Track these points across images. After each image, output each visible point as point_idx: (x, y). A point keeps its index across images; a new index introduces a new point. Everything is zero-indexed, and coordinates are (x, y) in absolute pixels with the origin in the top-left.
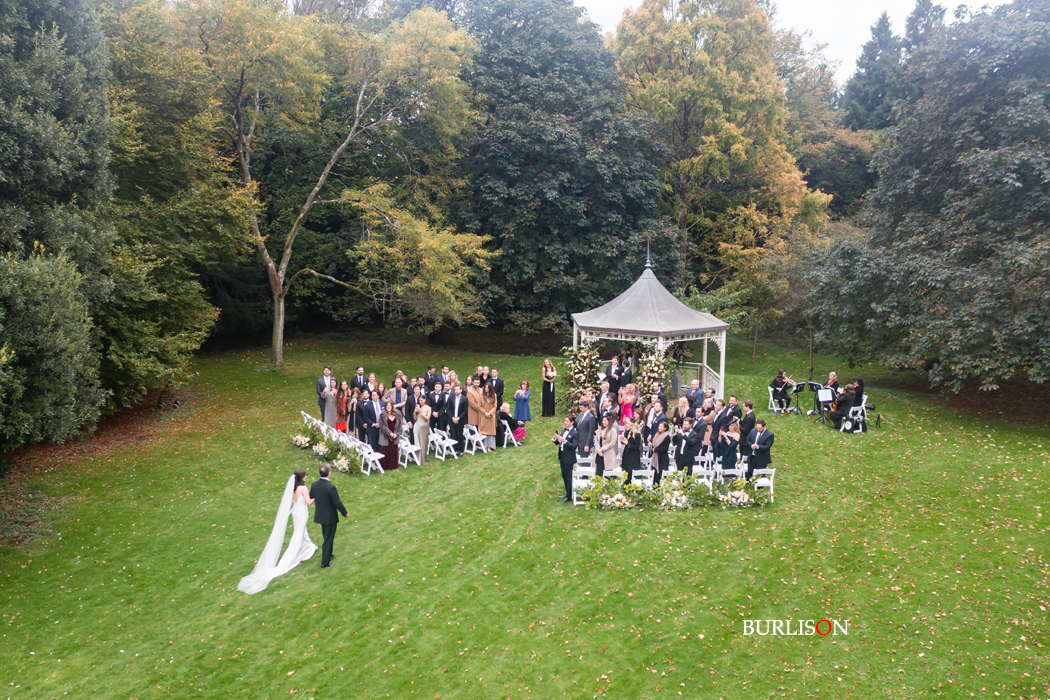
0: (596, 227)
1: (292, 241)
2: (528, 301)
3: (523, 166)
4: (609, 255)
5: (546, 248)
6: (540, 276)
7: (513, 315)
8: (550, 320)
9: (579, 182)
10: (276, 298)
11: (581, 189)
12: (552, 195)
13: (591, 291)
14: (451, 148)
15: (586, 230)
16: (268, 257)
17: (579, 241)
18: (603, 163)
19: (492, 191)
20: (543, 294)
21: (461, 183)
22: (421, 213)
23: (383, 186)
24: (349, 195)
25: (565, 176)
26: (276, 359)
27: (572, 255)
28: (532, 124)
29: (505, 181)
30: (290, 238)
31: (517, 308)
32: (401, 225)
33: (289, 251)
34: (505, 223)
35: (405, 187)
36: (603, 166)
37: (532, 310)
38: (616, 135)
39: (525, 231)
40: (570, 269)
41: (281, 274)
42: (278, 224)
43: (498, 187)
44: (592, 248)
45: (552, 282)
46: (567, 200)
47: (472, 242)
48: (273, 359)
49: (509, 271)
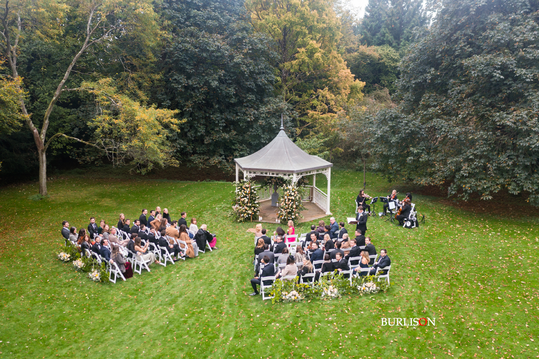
0: (240, 103)
1: (49, 115)
2: (201, 149)
3: (196, 66)
4: (249, 119)
5: (211, 116)
6: (208, 133)
7: (192, 158)
8: (215, 160)
9: (229, 76)
10: (40, 152)
11: (230, 80)
12: (215, 84)
13: (238, 141)
14: (151, 55)
15: (234, 105)
16: (33, 126)
17: (230, 112)
18: (244, 64)
19: (178, 82)
20: (210, 144)
21: (158, 77)
22: (134, 96)
23: (109, 80)
24: (86, 85)
25: (222, 72)
26: (42, 191)
27: (227, 120)
28: (200, 39)
29: (185, 76)
30: (47, 113)
31: (194, 153)
32: (123, 105)
33: (47, 122)
34: (185, 102)
35: (122, 80)
36: (244, 66)
37: (203, 154)
38: (251, 47)
39: (198, 107)
40: (226, 129)
41: (43, 137)
42: (38, 104)
43: (181, 79)
44: (238, 115)
45: (216, 137)
46: (223, 87)
47: (167, 114)
48: (41, 191)
49: (189, 131)
